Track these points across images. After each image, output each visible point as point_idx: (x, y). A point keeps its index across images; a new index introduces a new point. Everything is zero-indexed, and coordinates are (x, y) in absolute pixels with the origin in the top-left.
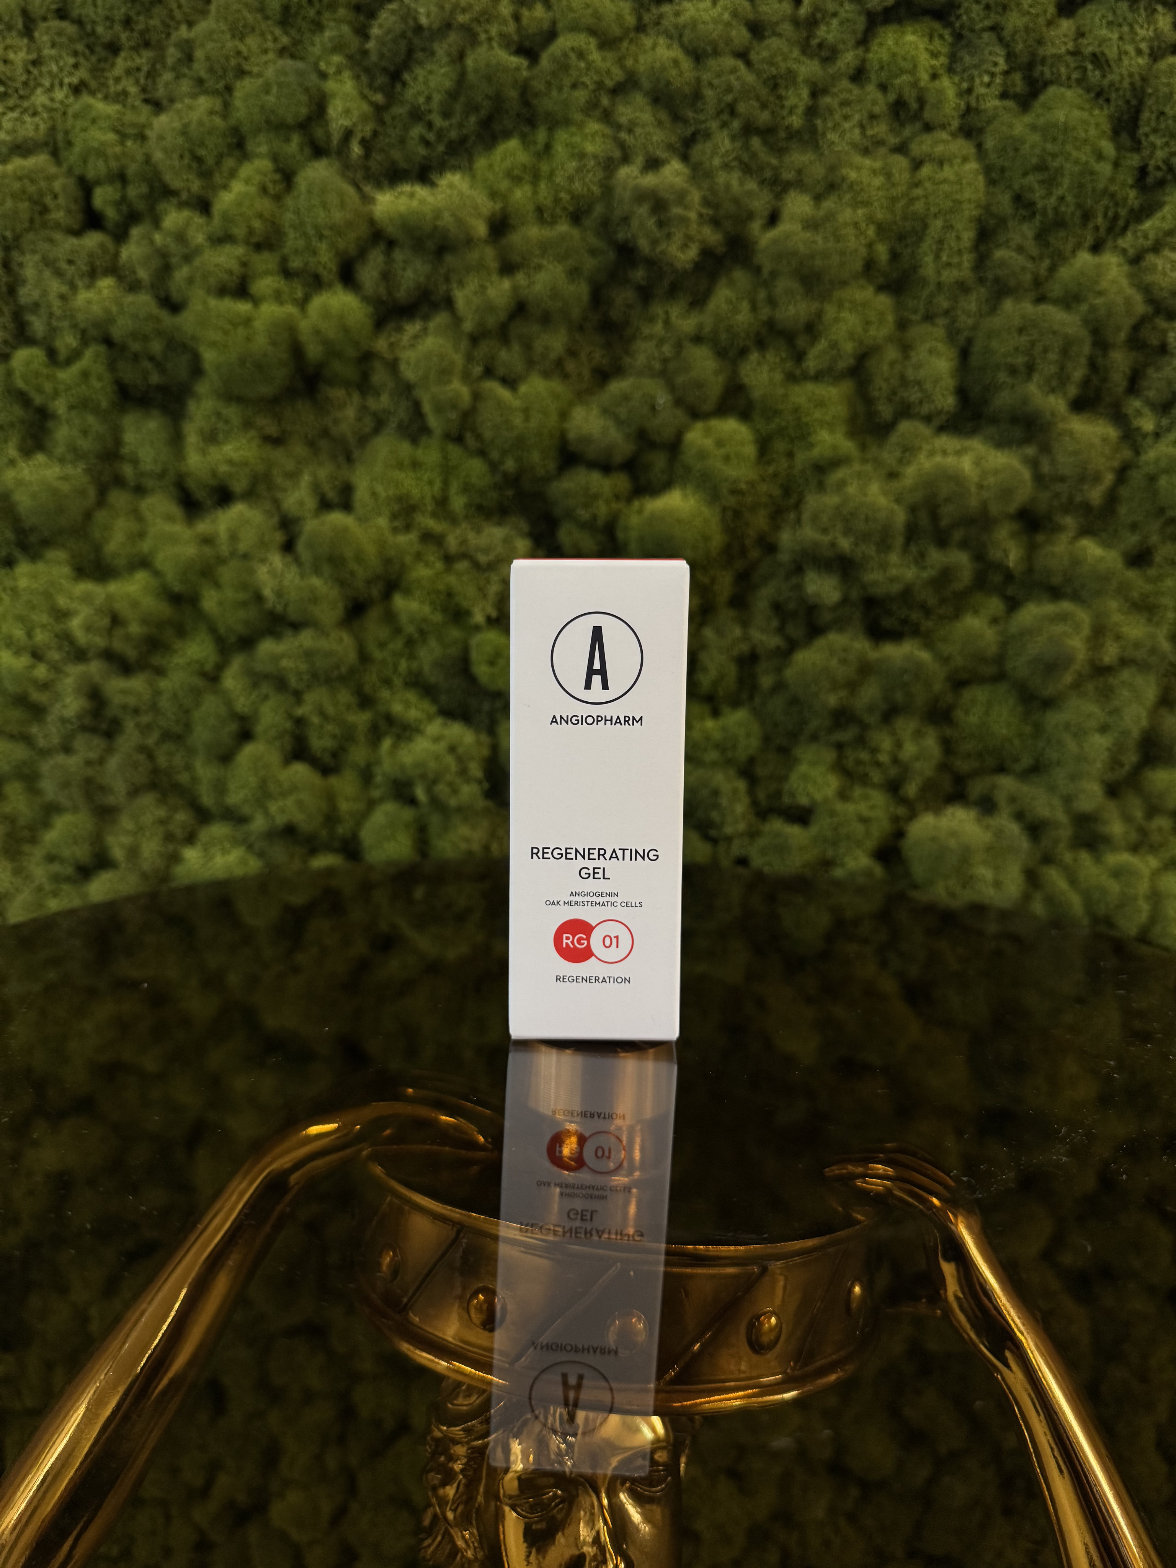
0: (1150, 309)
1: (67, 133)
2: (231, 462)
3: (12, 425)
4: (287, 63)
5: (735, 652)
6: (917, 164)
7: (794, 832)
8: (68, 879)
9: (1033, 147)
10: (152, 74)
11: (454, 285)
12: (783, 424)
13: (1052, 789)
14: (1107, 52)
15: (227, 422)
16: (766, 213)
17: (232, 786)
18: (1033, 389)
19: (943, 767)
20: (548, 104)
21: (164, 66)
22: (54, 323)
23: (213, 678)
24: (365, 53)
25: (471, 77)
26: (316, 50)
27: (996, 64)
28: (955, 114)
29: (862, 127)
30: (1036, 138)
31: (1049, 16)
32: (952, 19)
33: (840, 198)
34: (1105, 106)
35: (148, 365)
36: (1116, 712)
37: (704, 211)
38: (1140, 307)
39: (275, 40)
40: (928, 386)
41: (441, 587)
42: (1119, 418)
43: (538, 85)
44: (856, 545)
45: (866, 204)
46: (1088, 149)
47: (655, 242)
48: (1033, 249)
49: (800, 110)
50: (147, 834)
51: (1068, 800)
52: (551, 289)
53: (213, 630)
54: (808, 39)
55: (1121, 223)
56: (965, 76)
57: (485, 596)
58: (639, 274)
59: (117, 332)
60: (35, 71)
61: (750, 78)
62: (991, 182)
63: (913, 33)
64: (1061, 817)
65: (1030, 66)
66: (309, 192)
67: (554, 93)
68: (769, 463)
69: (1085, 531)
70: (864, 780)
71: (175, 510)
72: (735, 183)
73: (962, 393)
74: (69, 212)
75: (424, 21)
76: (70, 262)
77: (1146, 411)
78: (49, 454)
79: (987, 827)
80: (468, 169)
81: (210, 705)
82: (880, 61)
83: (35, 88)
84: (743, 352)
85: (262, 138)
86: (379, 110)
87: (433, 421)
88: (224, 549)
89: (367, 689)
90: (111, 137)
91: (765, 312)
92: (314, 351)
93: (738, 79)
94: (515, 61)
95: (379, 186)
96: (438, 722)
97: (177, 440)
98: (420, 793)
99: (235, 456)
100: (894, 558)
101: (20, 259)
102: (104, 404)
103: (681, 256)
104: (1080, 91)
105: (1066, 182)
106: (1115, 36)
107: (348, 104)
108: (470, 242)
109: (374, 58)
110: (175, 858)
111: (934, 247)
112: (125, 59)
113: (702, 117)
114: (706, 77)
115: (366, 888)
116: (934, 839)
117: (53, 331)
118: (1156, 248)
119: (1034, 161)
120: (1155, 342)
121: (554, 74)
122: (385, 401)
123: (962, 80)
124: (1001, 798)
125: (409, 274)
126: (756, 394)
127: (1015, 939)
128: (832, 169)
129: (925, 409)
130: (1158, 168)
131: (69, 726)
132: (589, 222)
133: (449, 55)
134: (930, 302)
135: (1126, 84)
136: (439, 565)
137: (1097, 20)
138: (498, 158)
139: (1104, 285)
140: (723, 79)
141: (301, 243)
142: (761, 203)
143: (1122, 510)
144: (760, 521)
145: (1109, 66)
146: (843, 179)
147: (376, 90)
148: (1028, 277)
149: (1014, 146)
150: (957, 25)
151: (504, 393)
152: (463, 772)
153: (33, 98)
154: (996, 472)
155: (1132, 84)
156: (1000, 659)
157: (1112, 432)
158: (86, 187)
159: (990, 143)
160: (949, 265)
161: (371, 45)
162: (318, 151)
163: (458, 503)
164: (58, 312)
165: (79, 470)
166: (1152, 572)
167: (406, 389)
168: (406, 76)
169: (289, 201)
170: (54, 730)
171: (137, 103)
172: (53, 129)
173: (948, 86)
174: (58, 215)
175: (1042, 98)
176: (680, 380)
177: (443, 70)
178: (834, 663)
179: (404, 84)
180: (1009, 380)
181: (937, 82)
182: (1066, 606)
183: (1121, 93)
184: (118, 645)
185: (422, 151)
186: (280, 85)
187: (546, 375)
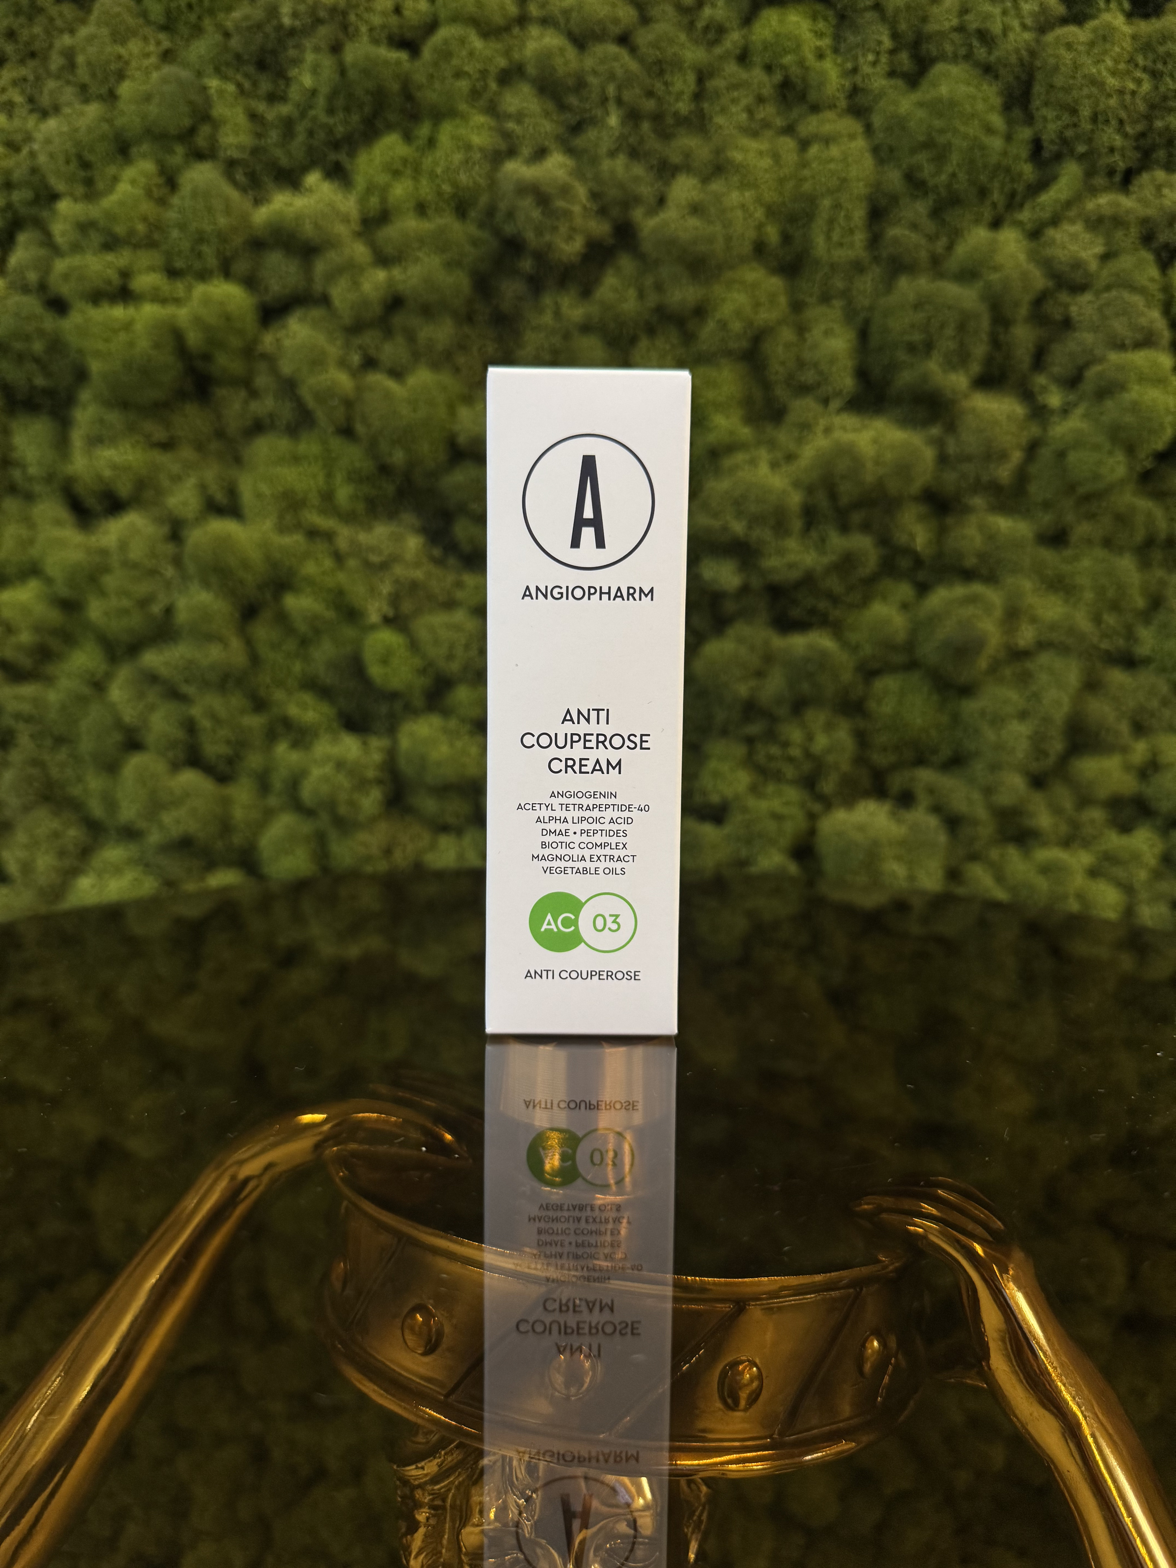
0: (1050, 284)
2: (114, 467)
4: (169, 69)
6: (804, 144)
7: (706, 830)
9: (920, 123)
10: (37, 84)
11: (329, 286)
13: (972, 781)
14: (991, 27)
15: (111, 427)
16: (653, 198)
18: (933, 366)
19: (860, 760)
20: (431, 96)
21: (48, 74)
23: (100, 686)
25: (352, 74)
27: (880, 43)
28: (842, 96)
29: (750, 110)
30: (921, 113)
33: (727, 181)
34: (994, 82)
35: (33, 367)
36: (1036, 697)
37: (590, 204)
38: (1039, 281)
39: (158, 44)
40: (824, 367)
41: (332, 585)
42: (1027, 395)
43: (420, 78)
44: (750, 528)
45: (754, 185)
46: (976, 123)
47: (539, 232)
48: (930, 226)
49: (687, 96)
50: (42, 848)
51: (988, 791)
52: (427, 282)
53: (101, 639)
54: (693, 23)
55: (1018, 198)
56: (850, 55)
57: (378, 595)
58: (527, 265)
61: (633, 65)
62: (880, 161)
63: (796, 15)
64: (982, 812)
65: (916, 44)
66: (193, 194)
67: (437, 85)
69: (997, 508)
70: (778, 777)
71: (64, 515)
72: (620, 169)
73: (862, 374)
77: (1053, 388)
79: (903, 821)
81: (97, 714)
82: (763, 41)
84: (633, 340)
85: (144, 144)
87: (317, 413)
88: (114, 558)
89: (261, 691)
91: (652, 299)
93: (622, 66)
94: (395, 55)
97: (62, 444)
99: (119, 460)
100: (792, 543)
103: (566, 248)
104: (967, 66)
105: (955, 158)
106: (997, 10)
111: (825, 228)
112: (11, 70)
113: (587, 105)
114: (589, 64)
115: (266, 901)
118: (1055, 221)
119: (921, 138)
120: (1058, 317)
121: (436, 65)
122: (268, 403)
123: (846, 60)
124: (919, 790)
128: (719, 152)
129: (823, 390)
130: (1052, 142)
132: (473, 214)
133: (327, 45)
134: (826, 283)
135: (1013, 59)
136: (329, 563)
138: (379, 153)
139: (1000, 260)
140: (607, 66)
141: (185, 243)
142: (647, 188)
143: (1033, 488)
145: (995, 42)
146: (730, 161)
148: (923, 255)
149: (900, 123)
150: (839, 6)
151: (390, 384)
154: (894, 449)
155: (1019, 59)
156: (910, 646)
157: (1018, 409)
159: (877, 120)
162: (201, 155)
163: (344, 495)
166: (1068, 553)
167: (288, 386)
168: (287, 73)
169: (174, 202)
171: (24, 112)
173: (831, 65)
175: (930, 75)
177: (325, 60)
178: (743, 652)
180: (908, 358)
181: (821, 62)
182: (977, 588)
183: (1009, 68)
184: (11, 654)
186: (162, 94)
187: (434, 367)
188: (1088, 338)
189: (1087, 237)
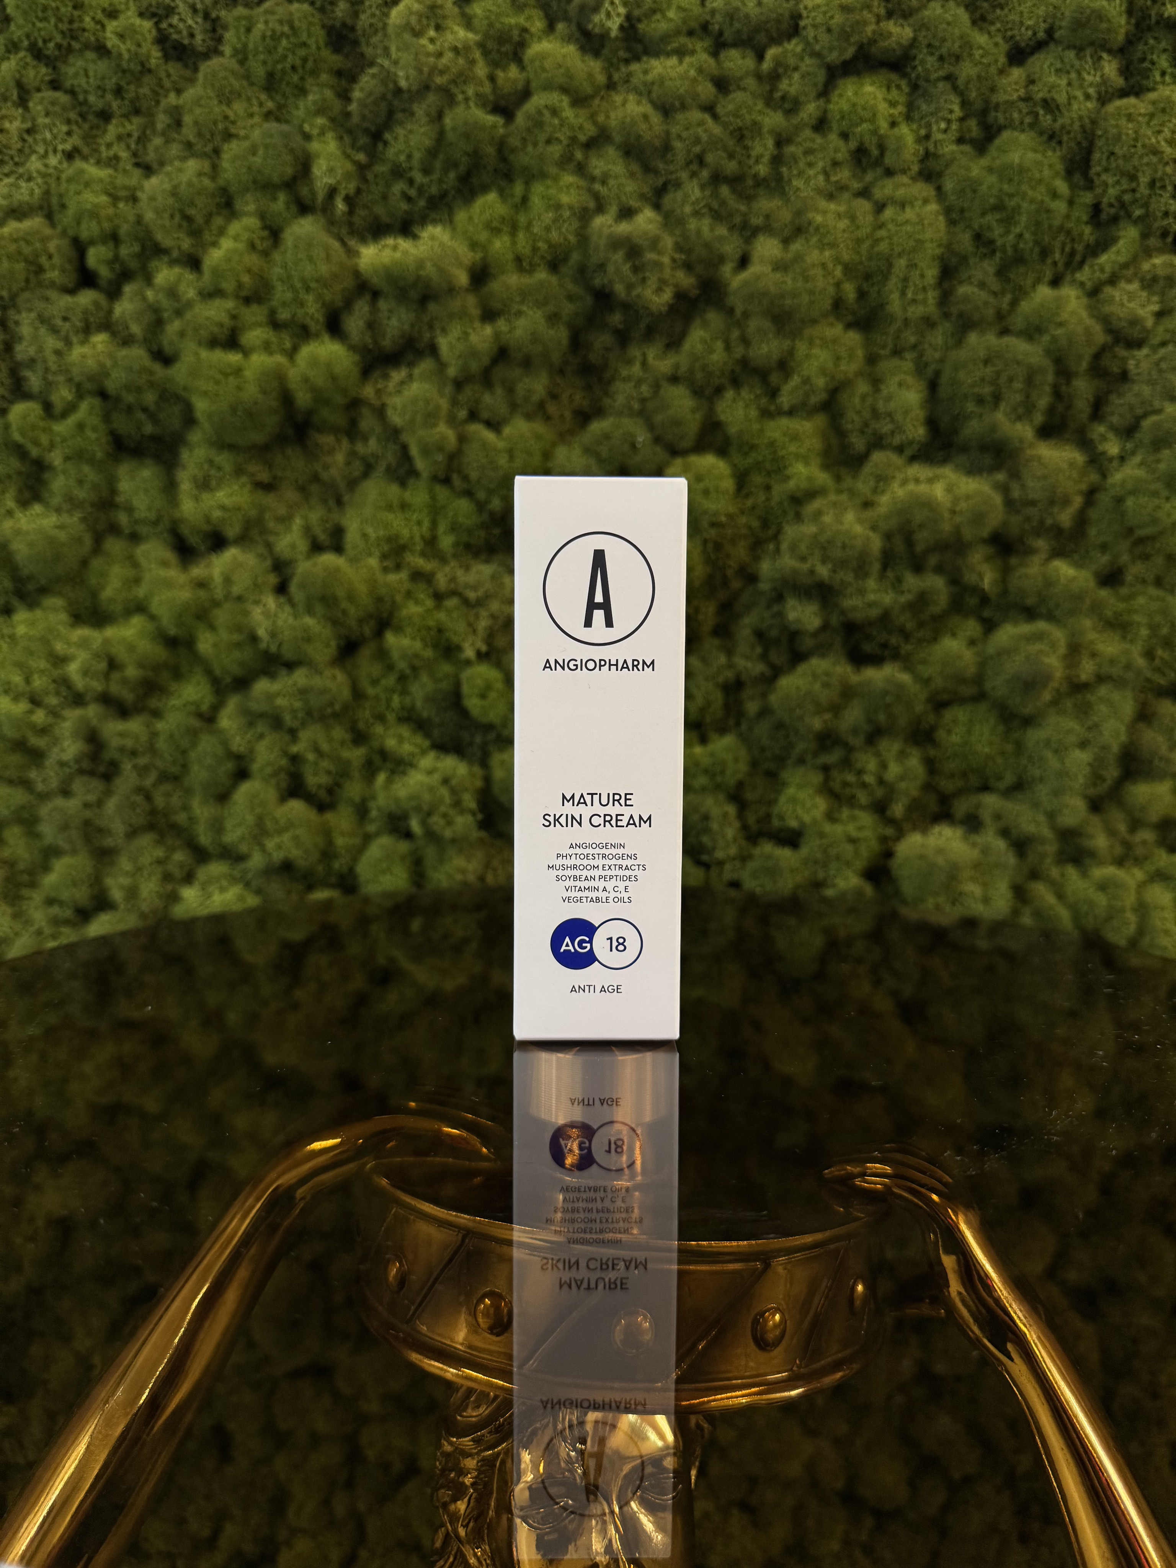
0: (1109, 339)
1: (61, 196)
2: (223, 508)
3: (9, 477)
4: (273, 126)
5: (721, 679)
6: (880, 208)
7: (784, 854)
8: (67, 922)
9: (990, 187)
10: (142, 139)
11: (438, 332)
12: (760, 458)
13: (1036, 805)
14: (1056, 97)
15: (219, 469)
16: (737, 256)
17: (229, 824)
19: (928, 787)
20: (523, 159)
21: (154, 131)
22: (50, 377)
23: (209, 718)
24: (348, 115)
25: (450, 136)
26: (300, 113)
27: (951, 111)
28: (916, 159)
29: (826, 174)
30: (992, 179)
31: (1000, 65)
32: (909, 70)
33: (807, 240)
34: (1058, 148)
35: (142, 416)
36: (1096, 726)
37: (677, 256)
38: (1100, 337)
39: (261, 105)
40: (899, 417)
41: (431, 623)
42: (1085, 443)
43: (514, 141)
44: (835, 571)
45: (833, 245)
46: (1042, 189)
47: (630, 287)
48: (995, 285)
49: (766, 159)
50: (145, 874)
51: (1051, 816)
52: (532, 334)
53: (208, 672)
54: (771, 92)
55: (1078, 258)
56: (923, 122)
57: (474, 631)
58: (616, 319)
59: (111, 386)
60: (30, 139)
61: (717, 130)
62: (952, 223)
63: (871, 85)
64: (1046, 832)
65: (984, 112)
66: (296, 247)
67: (530, 148)
68: (747, 496)
69: (1058, 553)
70: (851, 802)
71: (169, 555)
72: (706, 230)
73: (932, 423)
74: (63, 271)
75: (403, 83)
76: (65, 319)
77: (1111, 435)
78: (47, 505)
79: (974, 845)
80: (449, 222)
81: (207, 744)
82: (841, 111)
83: (28, 156)
84: (719, 391)
85: (249, 197)
86: (362, 168)
87: (420, 464)
88: (219, 592)
89: (361, 725)
90: (104, 199)
91: (739, 351)
92: (303, 399)
93: (706, 131)
94: (491, 119)
95: (363, 240)
96: (432, 754)
97: (170, 487)
98: (415, 826)
99: (228, 502)
100: (871, 583)
101: (16, 318)
102: (99, 455)
103: (656, 299)
104: (1033, 134)
105: (1023, 219)
106: (1064, 82)
107: (331, 163)
108: (451, 290)
109: (356, 119)
110: (173, 898)
111: (900, 286)
112: (117, 126)
113: (672, 168)
114: (675, 130)
115: (363, 922)
116: (922, 857)
117: (49, 385)
118: (1113, 281)
119: (992, 201)
120: (1116, 370)
121: (529, 130)
122: (373, 444)
123: (920, 127)
124: (986, 816)
125: (394, 322)
126: (733, 430)
127: (1007, 955)
128: (799, 213)
129: (897, 440)
130: (1111, 205)
131: (67, 770)
132: (568, 269)
133: (428, 115)
134: (898, 337)
135: (1077, 126)
136: (430, 603)
137: (1045, 66)
138: (478, 211)
139: (1064, 316)
140: (691, 132)
141: (289, 295)
142: (731, 247)
143: (1092, 532)
144: (740, 552)
145: (1060, 111)
146: (810, 223)
147: (358, 151)
148: (990, 312)
149: (972, 187)
150: (913, 75)
151: (489, 436)
152: (457, 804)
153: (28, 164)
154: (968, 497)
155: (1082, 126)
156: (979, 679)
157: (1078, 457)
158: (79, 247)
159: (949, 185)
160: (914, 301)
161: (353, 107)
162: (304, 208)
163: (446, 542)
164: (54, 367)
165: (75, 519)
166: (1124, 591)
167: (393, 434)
168: (387, 136)
169: (277, 256)
170: (52, 774)
171: (129, 167)
172: (47, 193)
173: (906, 132)
174: (53, 275)
175: (997, 142)
176: (658, 418)
177: (422, 130)
178: (817, 686)
179: (386, 143)
180: (977, 410)
181: (896, 130)
182: (1041, 625)
183: (1072, 135)
184: (115, 689)
185: (404, 206)
186: (266, 147)
187: (529, 417)
188: (1146, 390)
189: (1144, 294)
